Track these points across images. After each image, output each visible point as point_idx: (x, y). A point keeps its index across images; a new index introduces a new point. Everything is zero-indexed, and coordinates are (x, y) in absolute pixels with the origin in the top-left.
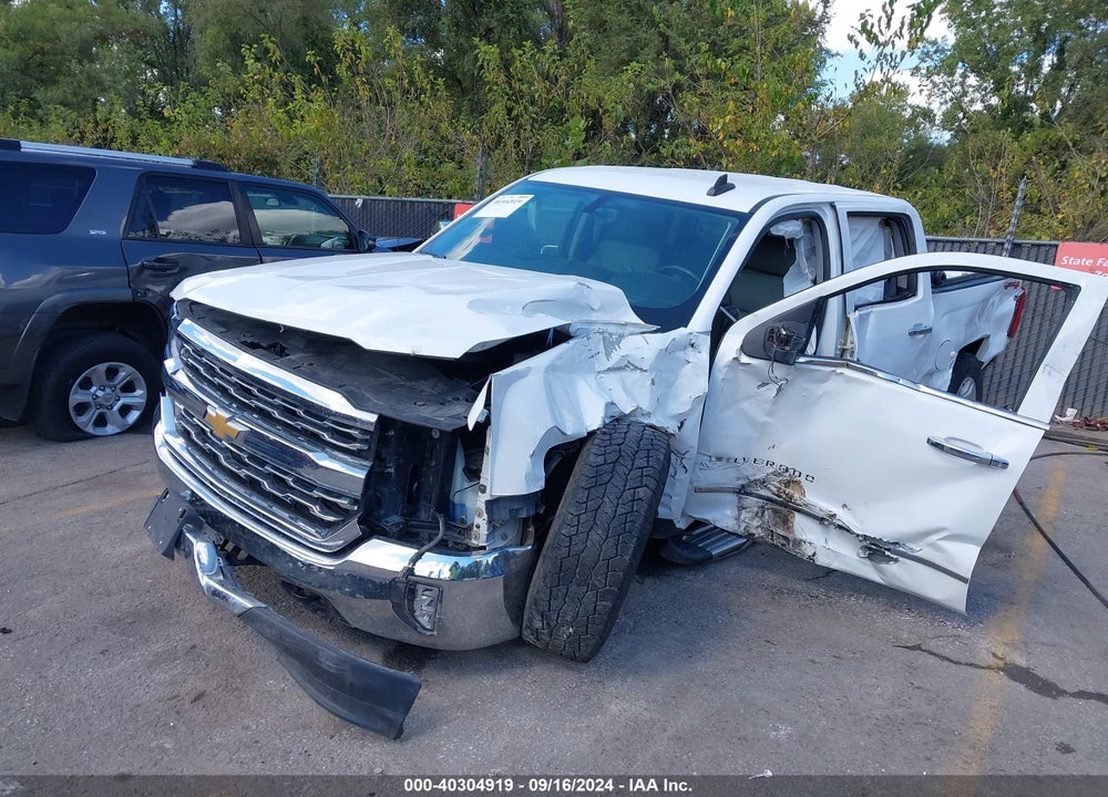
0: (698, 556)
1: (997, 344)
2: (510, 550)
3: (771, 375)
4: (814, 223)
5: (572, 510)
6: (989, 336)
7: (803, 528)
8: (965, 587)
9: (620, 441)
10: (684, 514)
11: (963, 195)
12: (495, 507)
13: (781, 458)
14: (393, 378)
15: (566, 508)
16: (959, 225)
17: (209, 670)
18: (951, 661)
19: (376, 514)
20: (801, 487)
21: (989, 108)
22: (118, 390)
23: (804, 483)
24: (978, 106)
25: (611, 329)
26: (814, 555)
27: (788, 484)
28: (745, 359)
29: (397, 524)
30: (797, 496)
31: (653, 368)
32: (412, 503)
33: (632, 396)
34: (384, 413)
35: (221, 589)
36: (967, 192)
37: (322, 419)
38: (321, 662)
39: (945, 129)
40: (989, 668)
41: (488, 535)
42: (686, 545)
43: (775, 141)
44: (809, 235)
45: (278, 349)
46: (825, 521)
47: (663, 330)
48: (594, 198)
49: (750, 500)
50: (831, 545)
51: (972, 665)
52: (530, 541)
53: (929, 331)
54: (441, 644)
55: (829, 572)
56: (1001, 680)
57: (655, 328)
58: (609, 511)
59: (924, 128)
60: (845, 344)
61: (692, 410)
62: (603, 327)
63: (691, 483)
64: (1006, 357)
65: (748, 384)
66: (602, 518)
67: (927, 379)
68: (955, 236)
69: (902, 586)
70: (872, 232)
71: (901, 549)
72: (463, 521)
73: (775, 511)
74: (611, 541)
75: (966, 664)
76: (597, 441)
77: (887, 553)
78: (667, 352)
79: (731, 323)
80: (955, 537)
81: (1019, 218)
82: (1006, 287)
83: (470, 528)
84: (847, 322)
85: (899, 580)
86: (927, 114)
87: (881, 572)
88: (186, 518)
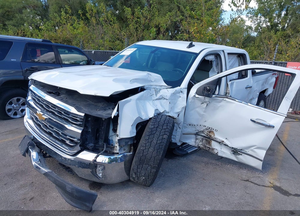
0: (184, 153)
1: (270, 91)
2: (125, 154)
3: (204, 100)
4: (218, 56)
5: (144, 142)
6: (268, 89)
7: (214, 145)
8: (262, 163)
9: (159, 121)
10: (180, 141)
11: (260, 49)
12: (121, 141)
13: (208, 125)
14: (91, 102)
15: (142, 141)
16: (259, 57)
17: (36, 189)
18: (257, 185)
19: (85, 143)
20: (214, 133)
21: (267, 26)
22: (20, 105)
23: (215, 132)
24: (264, 25)
25: (157, 87)
26: (218, 153)
27: (210, 132)
28: (197, 96)
29: (92, 146)
30: (212, 136)
31: (170, 99)
32: (97, 139)
33: (163, 107)
34: (87, 113)
35: (39, 166)
36: (262, 48)
37: (69, 115)
38: (66, 189)
39: (255, 32)
40: (269, 187)
41: (119, 149)
42: (181, 150)
43: (208, 34)
44: (216, 60)
45: (58, 94)
46: (221, 143)
47: (173, 87)
48: (154, 49)
49: (199, 137)
50: (222, 150)
51: (263, 186)
52: (132, 151)
53: (251, 87)
54: (105, 182)
55: (222, 157)
56: (272, 190)
57: (170, 87)
58: (155, 142)
59: (250, 32)
60: (227, 91)
61: (181, 111)
62: (155, 87)
63: (181, 132)
64: (272, 94)
65: (198, 103)
66: (153, 144)
67: (250, 101)
68: (258, 60)
69: (243, 162)
70: (235, 59)
71: (243, 151)
72: (112, 145)
73: (206, 140)
74: (156, 151)
75: (262, 186)
76: (152, 121)
77: (239, 152)
78: (174, 94)
79: (193, 85)
80: (259, 148)
81: (276, 55)
82: (273, 75)
83: (114, 147)
84: (227, 85)
85: (243, 160)
86: (250, 28)
87: (237, 158)
88: (30, 144)
